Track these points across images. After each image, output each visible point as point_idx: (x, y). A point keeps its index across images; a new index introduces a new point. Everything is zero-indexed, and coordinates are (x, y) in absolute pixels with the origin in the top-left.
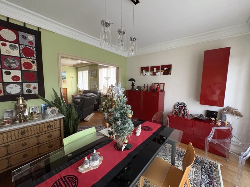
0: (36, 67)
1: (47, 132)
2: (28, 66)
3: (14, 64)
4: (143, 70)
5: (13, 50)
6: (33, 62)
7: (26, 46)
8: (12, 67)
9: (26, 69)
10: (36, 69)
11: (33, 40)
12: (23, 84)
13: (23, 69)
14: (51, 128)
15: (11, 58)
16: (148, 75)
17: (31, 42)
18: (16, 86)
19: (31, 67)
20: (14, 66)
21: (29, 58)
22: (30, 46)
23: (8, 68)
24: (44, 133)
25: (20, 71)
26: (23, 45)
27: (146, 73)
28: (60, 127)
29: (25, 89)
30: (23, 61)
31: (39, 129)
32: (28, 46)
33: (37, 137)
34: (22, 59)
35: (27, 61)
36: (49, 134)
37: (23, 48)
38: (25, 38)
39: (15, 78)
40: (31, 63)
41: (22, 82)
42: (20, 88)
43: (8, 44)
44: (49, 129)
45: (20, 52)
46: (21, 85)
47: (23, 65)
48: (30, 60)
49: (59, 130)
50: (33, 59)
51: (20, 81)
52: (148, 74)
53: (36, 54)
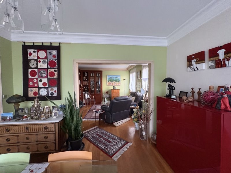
0: (57, 74)
1: (44, 133)
2: (52, 75)
3: (44, 74)
4: (193, 61)
5: (44, 64)
6: (55, 71)
7: (51, 59)
8: (43, 76)
9: (50, 77)
10: (57, 76)
11: (55, 54)
12: (49, 88)
13: (49, 77)
14: (47, 130)
15: (43, 70)
16: (204, 68)
17: (54, 56)
18: (44, 90)
19: (54, 75)
20: (44, 75)
21: (53, 68)
22: (53, 59)
23: (41, 77)
24: (42, 133)
25: (47, 79)
26: (49, 59)
27: (199, 66)
28: (55, 131)
29: (50, 92)
30: (49, 71)
31: (37, 128)
32: (52, 59)
33: (37, 135)
34: (48, 70)
35: (51, 71)
36: (45, 135)
37: (49, 62)
38: (51, 53)
39: (44, 84)
40: (54, 72)
41: (48, 87)
42: (47, 92)
43: (42, 60)
44: (45, 130)
45: (47, 65)
46: (47, 89)
47: (49, 74)
48: (54, 69)
49: (54, 134)
50: (55, 69)
51: (47, 86)
52: (203, 66)
53: (58, 64)
